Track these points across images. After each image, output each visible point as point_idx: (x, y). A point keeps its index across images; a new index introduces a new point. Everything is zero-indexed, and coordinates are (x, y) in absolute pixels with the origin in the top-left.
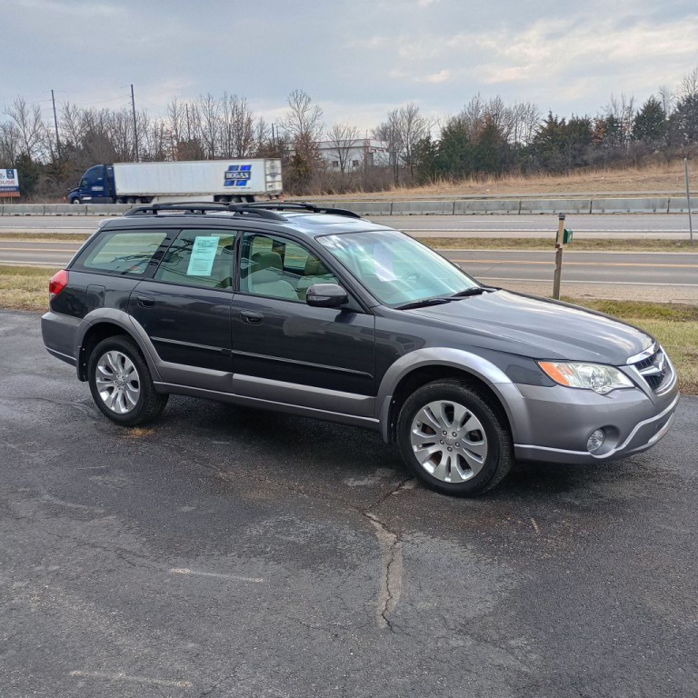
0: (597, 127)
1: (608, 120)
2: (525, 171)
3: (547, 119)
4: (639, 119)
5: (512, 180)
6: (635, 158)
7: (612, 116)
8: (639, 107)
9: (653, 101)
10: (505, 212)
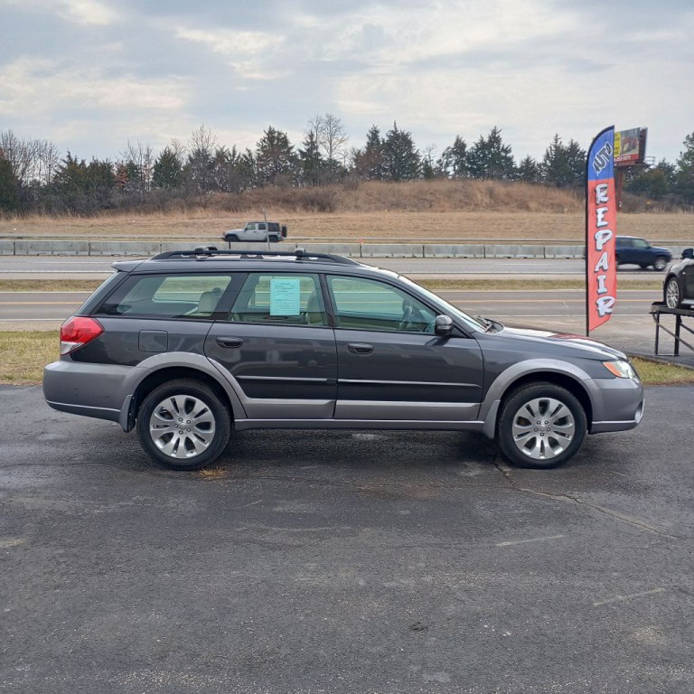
0: (119, 171)
1: (128, 165)
2: (50, 210)
3: (66, 159)
4: (157, 167)
5: (38, 219)
6: (159, 203)
7: (131, 161)
8: (156, 155)
9: (169, 152)
10: (74, 253)
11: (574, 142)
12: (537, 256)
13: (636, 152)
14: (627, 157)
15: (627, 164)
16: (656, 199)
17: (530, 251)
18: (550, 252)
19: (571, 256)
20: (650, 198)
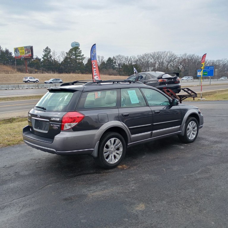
11: (7, 49)
12: (17, 88)
13: (30, 53)
14: (27, 55)
15: (28, 57)
16: (38, 69)
17: (14, 87)
18: (21, 87)
19: (28, 88)
20: (36, 69)
